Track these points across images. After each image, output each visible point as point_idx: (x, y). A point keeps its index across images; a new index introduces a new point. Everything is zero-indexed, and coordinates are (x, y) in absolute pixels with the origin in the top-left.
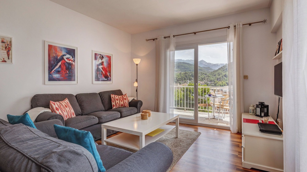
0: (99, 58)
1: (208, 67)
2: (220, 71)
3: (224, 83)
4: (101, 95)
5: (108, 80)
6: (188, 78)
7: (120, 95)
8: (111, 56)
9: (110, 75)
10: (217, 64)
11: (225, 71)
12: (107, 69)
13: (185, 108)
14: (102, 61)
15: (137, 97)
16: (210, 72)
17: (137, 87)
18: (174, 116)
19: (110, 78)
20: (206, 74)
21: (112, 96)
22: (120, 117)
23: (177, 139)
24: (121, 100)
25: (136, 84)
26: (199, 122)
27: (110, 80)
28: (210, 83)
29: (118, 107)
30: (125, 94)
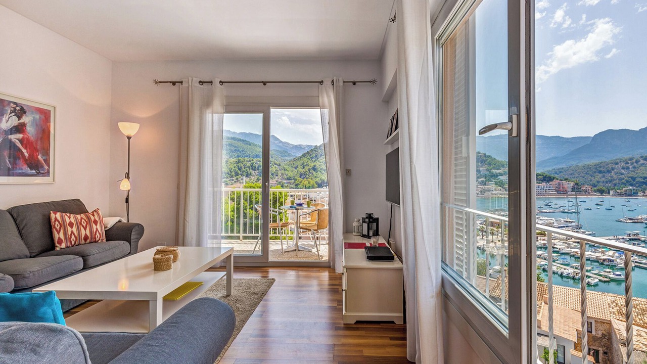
0: (11, 113)
1: (284, 151)
2: (305, 159)
3: (312, 182)
4: (15, 215)
5: (38, 173)
6: (243, 171)
7: (80, 214)
8: (50, 111)
9: (47, 161)
10: (300, 145)
11: (314, 159)
12: (36, 144)
13: (242, 235)
14: (21, 121)
15: (128, 215)
16: (287, 160)
17: (129, 191)
18: (223, 252)
19: (46, 167)
20: (280, 165)
21: (53, 216)
22: (82, 267)
23: (229, 298)
24: (83, 226)
25: (125, 185)
26: (271, 259)
27: (47, 174)
28: (288, 183)
29: (73, 243)
30: (95, 211)
